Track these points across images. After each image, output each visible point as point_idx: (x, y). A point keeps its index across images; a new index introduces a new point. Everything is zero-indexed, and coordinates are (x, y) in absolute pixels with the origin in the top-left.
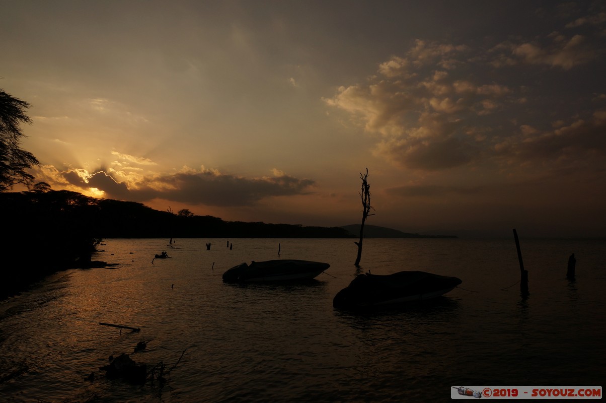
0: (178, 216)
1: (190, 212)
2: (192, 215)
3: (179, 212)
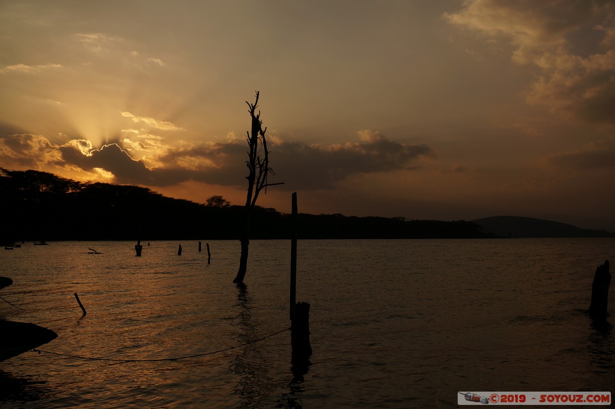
0: (207, 207)
1: (224, 201)
2: (228, 205)
3: (207, 201)
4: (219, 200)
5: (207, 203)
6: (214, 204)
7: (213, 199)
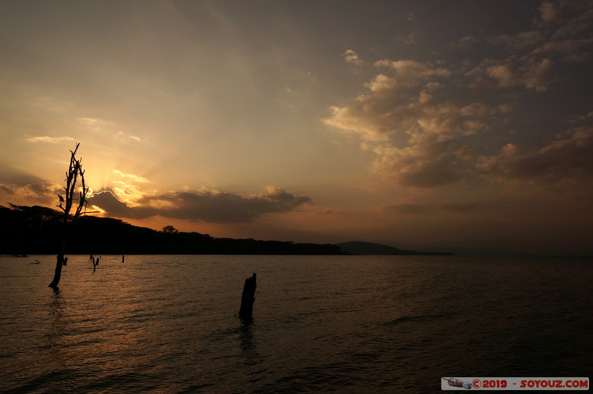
1: (174, 229)
2: (177, 232)
3: (163, 229)
4: (171, 228)
5: (163, 231)
6: (168, 231)
7: (167, 228)
